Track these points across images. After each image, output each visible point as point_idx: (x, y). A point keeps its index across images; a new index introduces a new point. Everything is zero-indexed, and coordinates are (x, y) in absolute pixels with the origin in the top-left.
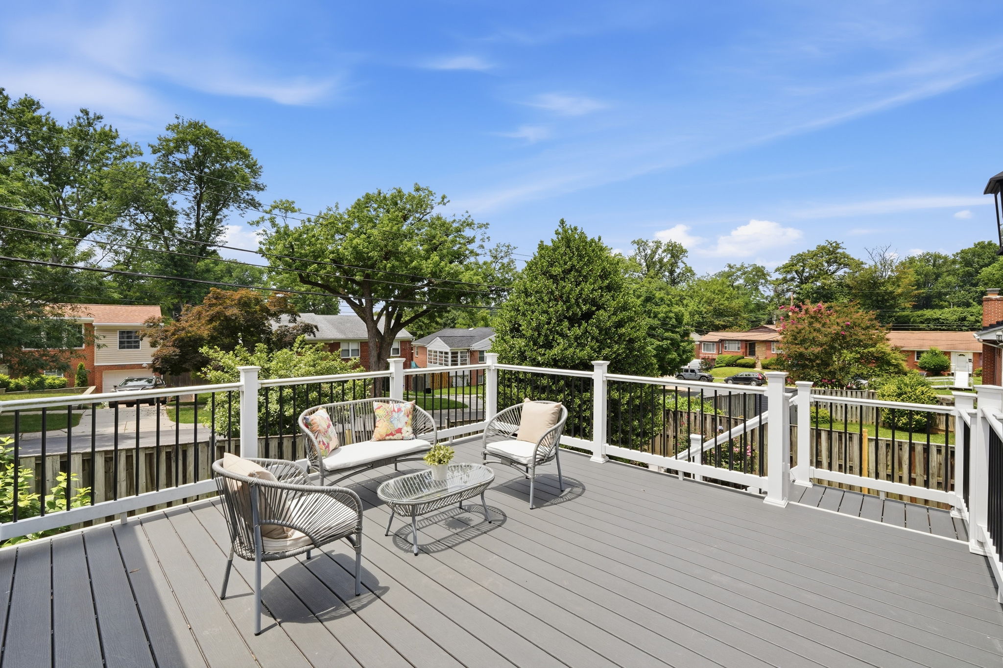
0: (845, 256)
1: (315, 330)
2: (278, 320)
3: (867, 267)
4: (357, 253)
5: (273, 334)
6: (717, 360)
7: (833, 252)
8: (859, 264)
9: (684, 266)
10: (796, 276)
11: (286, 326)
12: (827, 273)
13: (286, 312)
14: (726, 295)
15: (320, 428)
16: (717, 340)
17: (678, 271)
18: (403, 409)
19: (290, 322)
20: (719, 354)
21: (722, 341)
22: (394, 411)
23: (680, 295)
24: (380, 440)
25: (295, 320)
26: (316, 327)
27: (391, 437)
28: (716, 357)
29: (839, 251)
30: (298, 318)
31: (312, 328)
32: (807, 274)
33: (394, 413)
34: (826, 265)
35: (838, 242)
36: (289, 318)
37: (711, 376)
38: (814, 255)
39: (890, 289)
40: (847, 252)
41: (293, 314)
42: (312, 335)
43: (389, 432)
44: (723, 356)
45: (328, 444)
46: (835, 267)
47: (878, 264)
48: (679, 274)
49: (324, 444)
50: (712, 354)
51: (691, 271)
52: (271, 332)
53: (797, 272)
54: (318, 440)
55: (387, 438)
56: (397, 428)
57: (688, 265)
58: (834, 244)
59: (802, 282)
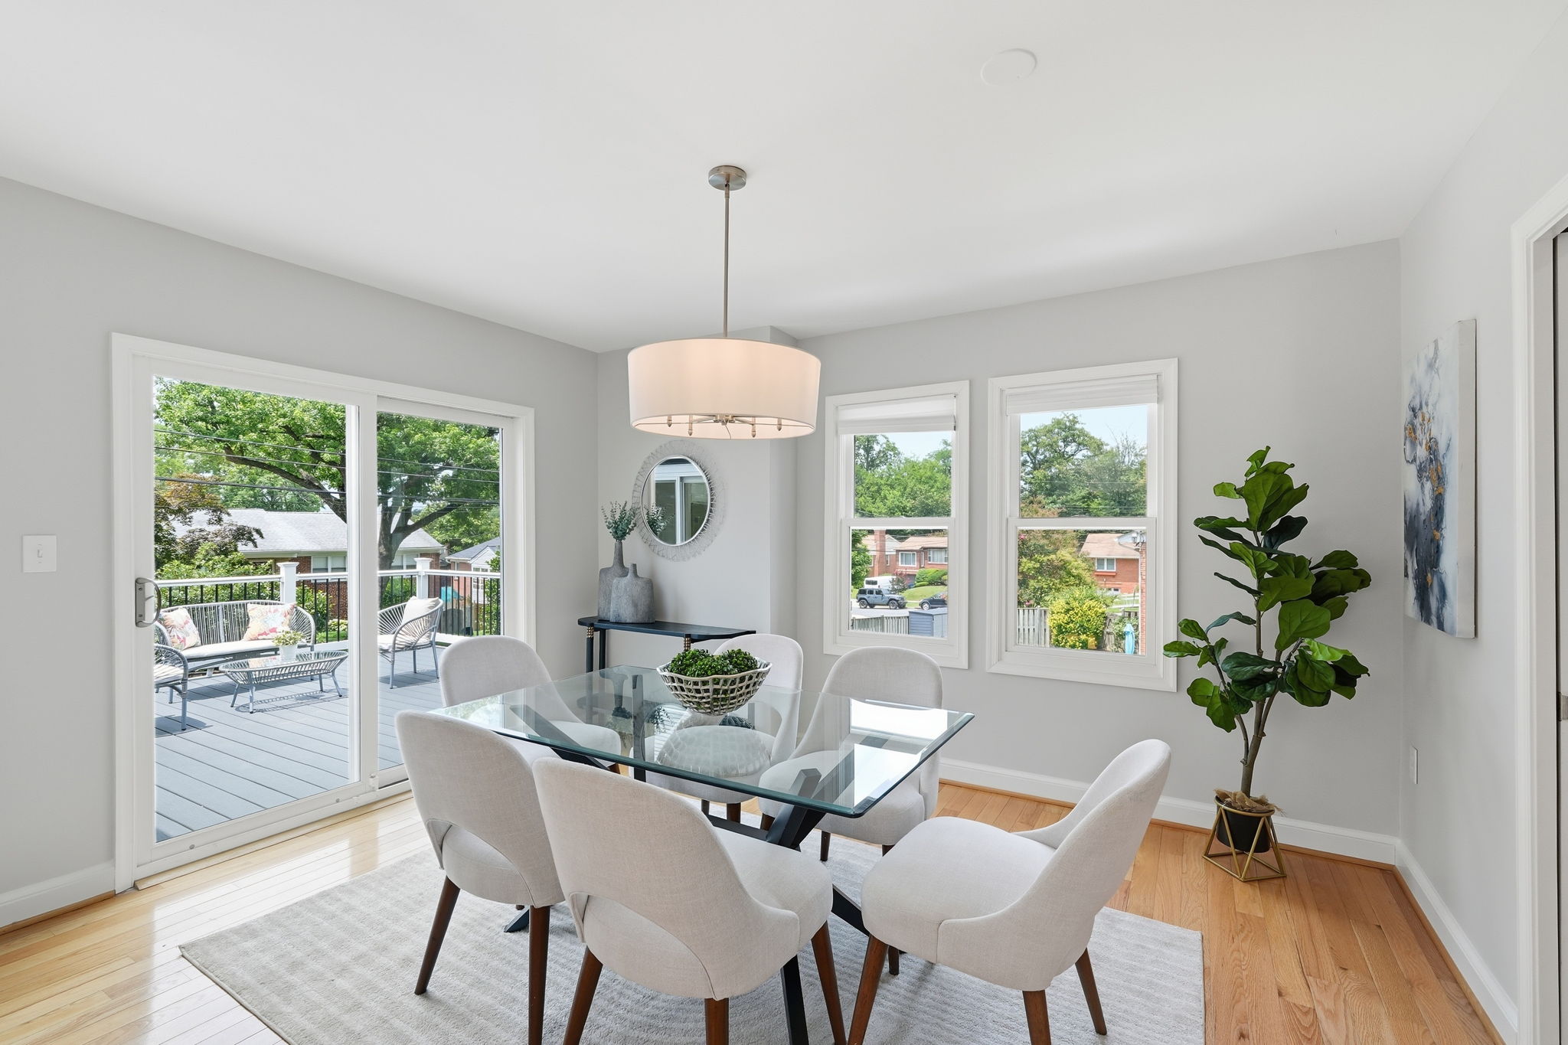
0: (1082, 433)
1: (256, 536)
2: (186, 521)
3: (1108, 448)
4: (325, 418)
5: (176, 543)
6: (917, 576)
7: (1070, 428)
8: (1098, 447)
9: (885, 441)
10: (1029, 459)
11: (201, 530)
12: (1064, 456)
13: (203, 507)
14: (938, 484)
15: (175, 623)
16: (918, 548)
17: (877, 448)
18: (280, 610)
19: (210, 523)
20: (920, 567)
21: (925, 549)
22: (270, 611)
23: (877, 484)
24: (252, 640)
25: (220, 520)
26: (258, 532)
27: (264, 637)
28: (917, 572)
29: (1077, 426)
30: (224, 517)
31: (250, 533)
32: (1042, 457)
33: (269, 614)
34: (1061, 444)
35: (1076, 416)
36: (208, 517)
37: (902, 599)
38: (1049, 431)
39: (1132, 479)
40: (1087, 429)
41: (217, 510)
42: (250, 544)
43: (262, 632)
44: (926, 570)
45: (184, 638)
46: (1074, 448)
47: (1121, 447)
48: (879, 452)
49: (179, 638)
50: (911, 568)
51: (894, 449)
52: (174, 540)
53: (1029, 453)
54: (172, 634)
55: (260, 637)
56: (271, 628)
57: (891, 441)
58: (1071, 418)
59: (1035, 468)
